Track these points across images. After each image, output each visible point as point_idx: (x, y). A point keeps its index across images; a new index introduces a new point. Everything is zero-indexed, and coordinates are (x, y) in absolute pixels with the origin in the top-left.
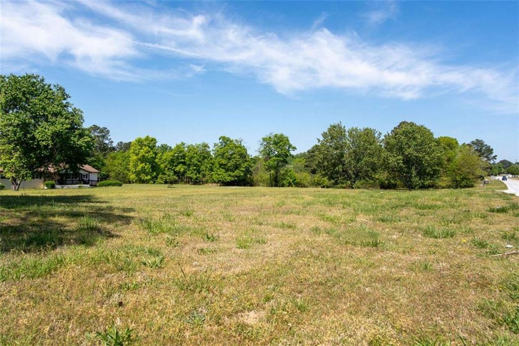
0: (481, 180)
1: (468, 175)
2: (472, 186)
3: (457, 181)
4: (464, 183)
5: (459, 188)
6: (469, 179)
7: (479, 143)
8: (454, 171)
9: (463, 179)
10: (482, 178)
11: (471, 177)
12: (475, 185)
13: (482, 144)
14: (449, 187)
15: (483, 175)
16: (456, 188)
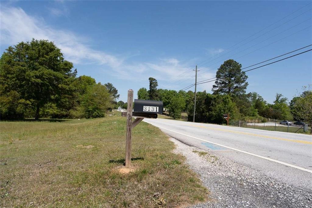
0: (110, 111)
1: (100, 106)
2: (103, 116)
3: (89, 111)
4: (95, 113)
5: (91, 118)
6: (100, 109)
7: (109, 85)
8: (87, 101)
9: (95, 109)
10: (110, 110)
11: (102, 107)
12: (105, 114)
13: (111, 86)
14: (82, 117)
15: (112, 107)
16: (89, 118)
